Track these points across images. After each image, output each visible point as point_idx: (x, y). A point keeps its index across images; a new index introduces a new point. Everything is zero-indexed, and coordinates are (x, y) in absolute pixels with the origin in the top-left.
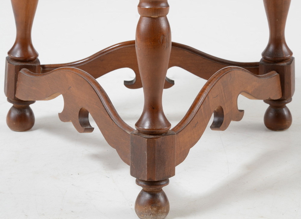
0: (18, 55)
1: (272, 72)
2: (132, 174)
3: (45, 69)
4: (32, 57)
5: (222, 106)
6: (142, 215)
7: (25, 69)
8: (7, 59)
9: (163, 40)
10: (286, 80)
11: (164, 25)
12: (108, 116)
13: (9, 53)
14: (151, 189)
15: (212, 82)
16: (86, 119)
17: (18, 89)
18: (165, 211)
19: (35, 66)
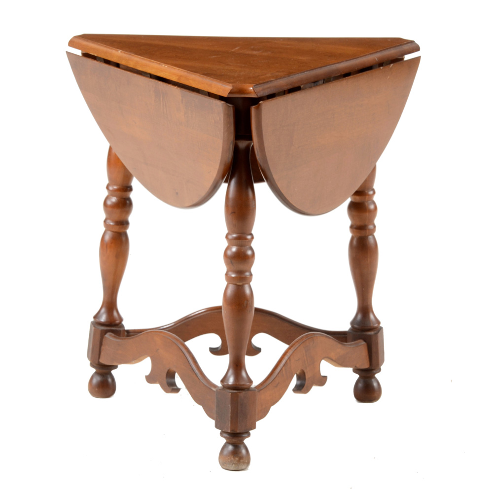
0: (103, 319)
1: (359, 341)
2: (217, 426)
3: (130, 333)
4: (117, 322)
5: (304, 369)
6: (225, 465)
7: (110, 333)
8: (93, 323)
9: (247, 304)
10: (374, 349)
11: (248, 291)
12: (195, 376)
13: (95, 317)
14: (234, 440)
15: (294, 346)
16: (172, 380)
17: (102, 354)
18: (246, 461)
19: (120, 331)
